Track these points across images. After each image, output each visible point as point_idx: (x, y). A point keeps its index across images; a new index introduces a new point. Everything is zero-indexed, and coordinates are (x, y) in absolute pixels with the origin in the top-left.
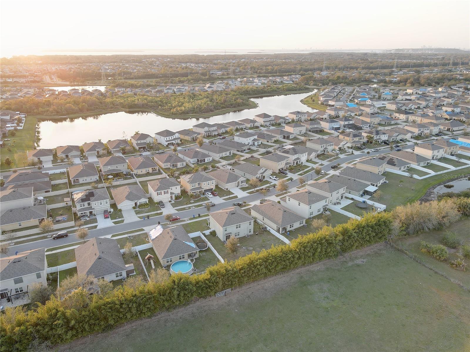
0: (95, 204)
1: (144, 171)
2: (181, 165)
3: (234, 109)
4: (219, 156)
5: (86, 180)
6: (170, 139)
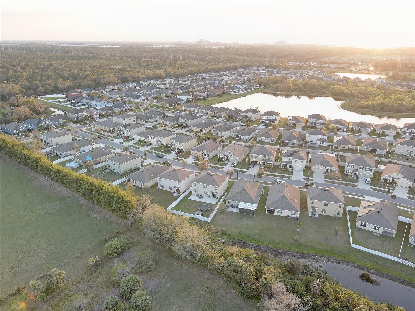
6: (266, 118)
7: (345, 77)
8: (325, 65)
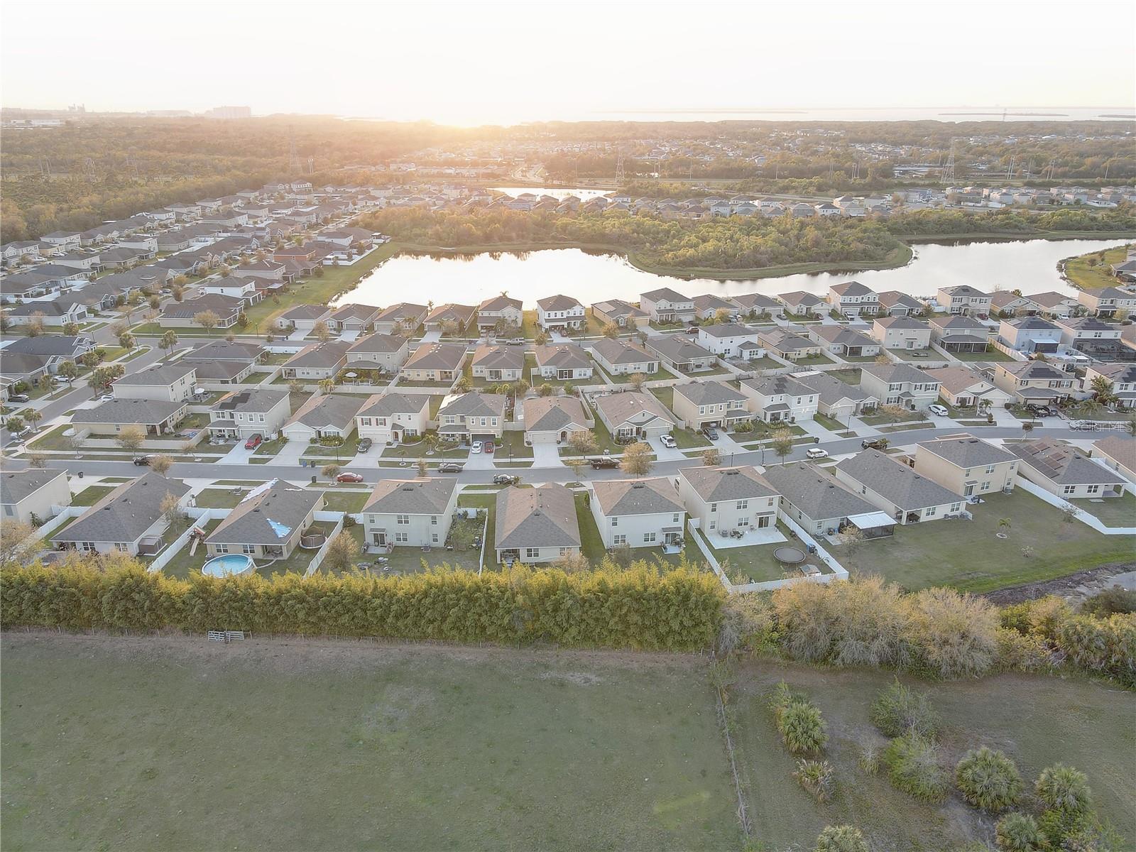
0: (241, 418)
1: (423, 375)
2: (509, 375)
3: (834, 266)
4: (616, 370)
5: (308, 373)
6: (559, 316)
7: (546, 198)
8: (449, 171)
